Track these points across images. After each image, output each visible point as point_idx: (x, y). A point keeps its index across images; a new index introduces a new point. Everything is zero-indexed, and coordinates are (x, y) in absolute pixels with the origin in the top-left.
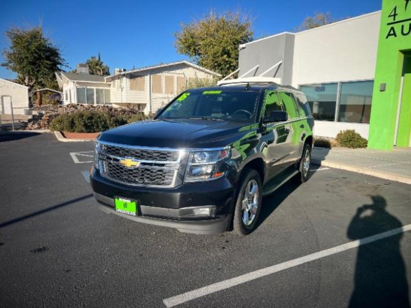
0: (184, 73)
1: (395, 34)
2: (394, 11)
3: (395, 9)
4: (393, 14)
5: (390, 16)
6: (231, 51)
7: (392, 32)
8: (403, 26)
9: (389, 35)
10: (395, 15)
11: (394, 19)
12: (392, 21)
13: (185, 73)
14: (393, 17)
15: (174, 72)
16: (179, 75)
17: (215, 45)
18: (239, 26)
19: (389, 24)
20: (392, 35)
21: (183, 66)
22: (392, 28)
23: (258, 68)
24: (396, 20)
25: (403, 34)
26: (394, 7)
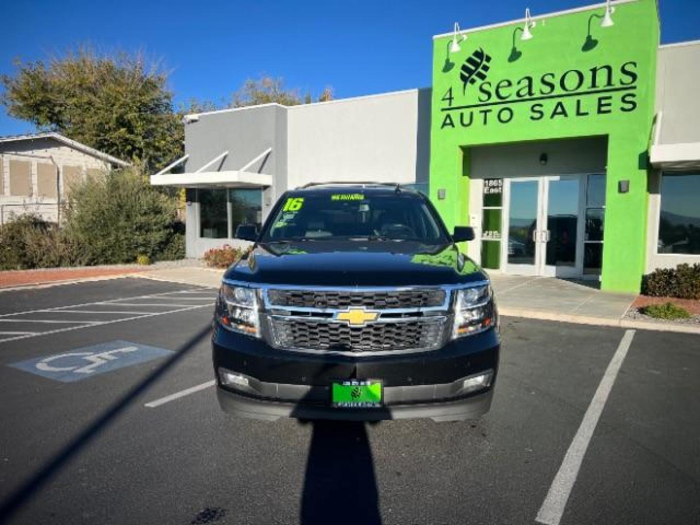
0: (51, 157)
1: (452, 124)
2: (448, 94)
3: (450, 90)
4: (448, 96)
5: (443, 99)
6: (134, 123)
7: (448, 121)
8: (462, 115)
9: (444, 124)
10: (450, 99)
11: (450, 105)
12: (448, 107)
13: (54, 157)
14: (448, 101)
15: (30, 153)
16: (43, 161)
17: (99, 109)
18: (144, 81)
19: (443, 110)
20: (449, 124)
21: (52, 143)
22: (448, 116)
23: (225, 157)
24: (453, 105)
25: (463, 125)
26: (448, 89)
